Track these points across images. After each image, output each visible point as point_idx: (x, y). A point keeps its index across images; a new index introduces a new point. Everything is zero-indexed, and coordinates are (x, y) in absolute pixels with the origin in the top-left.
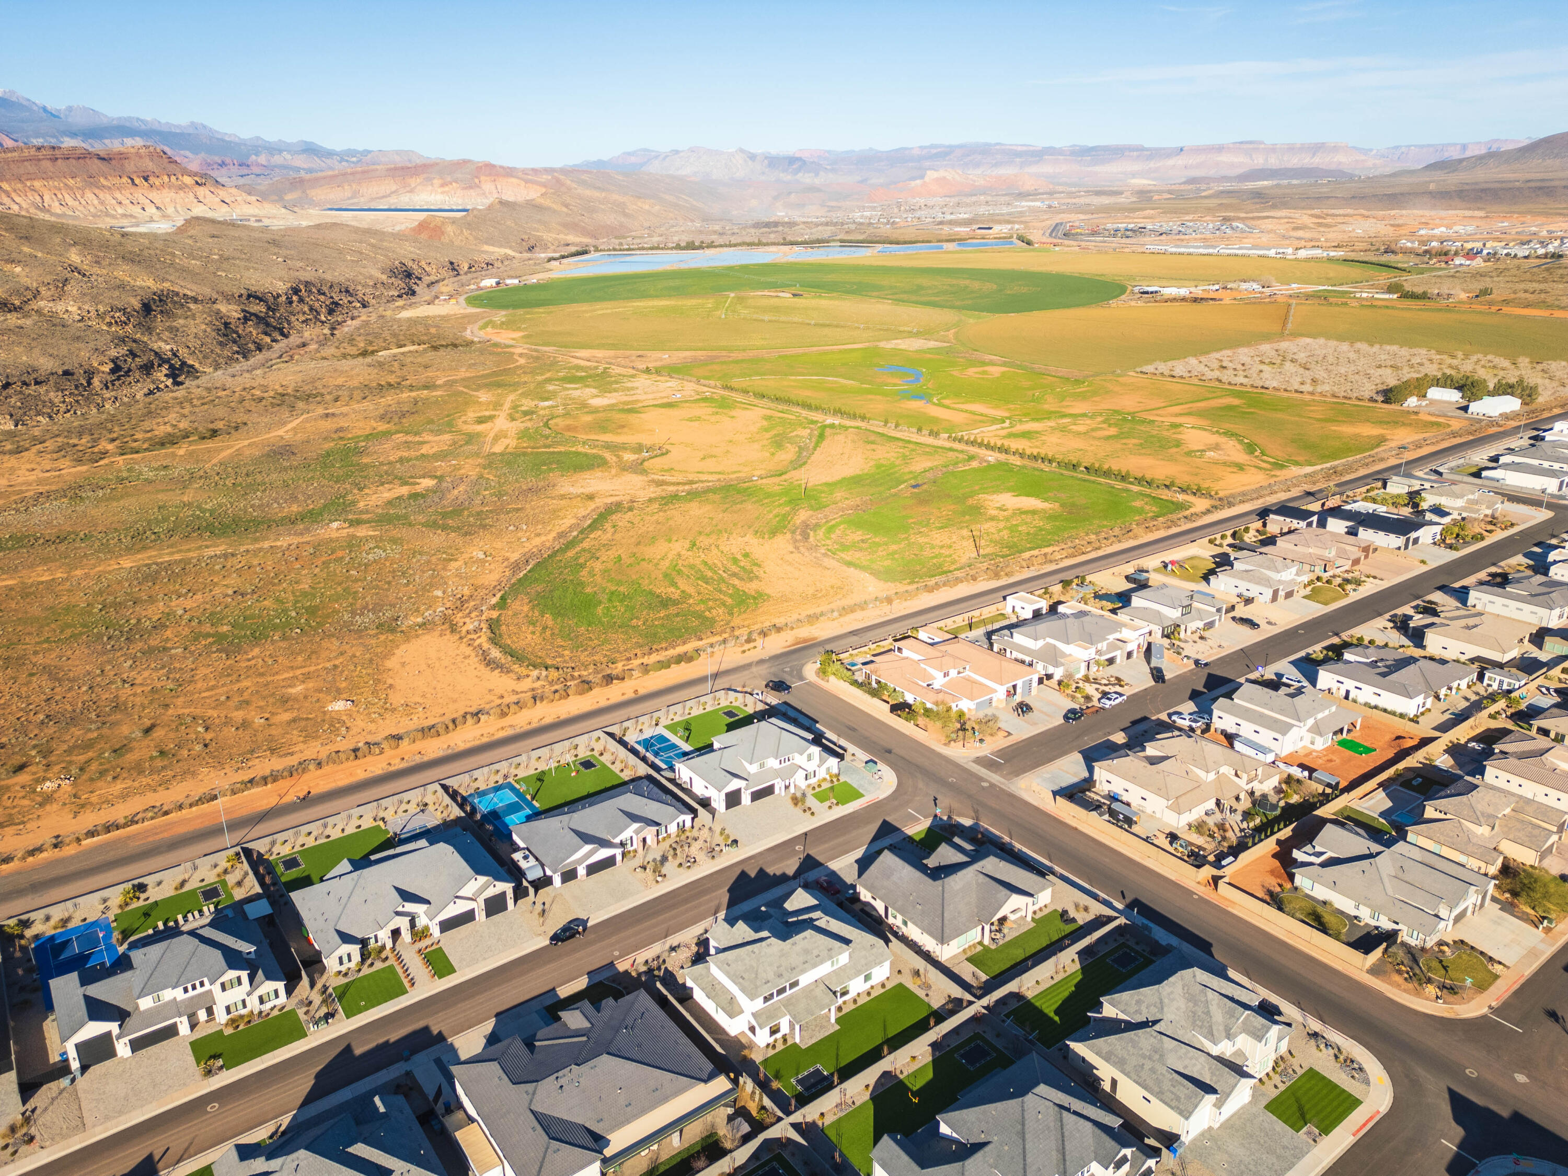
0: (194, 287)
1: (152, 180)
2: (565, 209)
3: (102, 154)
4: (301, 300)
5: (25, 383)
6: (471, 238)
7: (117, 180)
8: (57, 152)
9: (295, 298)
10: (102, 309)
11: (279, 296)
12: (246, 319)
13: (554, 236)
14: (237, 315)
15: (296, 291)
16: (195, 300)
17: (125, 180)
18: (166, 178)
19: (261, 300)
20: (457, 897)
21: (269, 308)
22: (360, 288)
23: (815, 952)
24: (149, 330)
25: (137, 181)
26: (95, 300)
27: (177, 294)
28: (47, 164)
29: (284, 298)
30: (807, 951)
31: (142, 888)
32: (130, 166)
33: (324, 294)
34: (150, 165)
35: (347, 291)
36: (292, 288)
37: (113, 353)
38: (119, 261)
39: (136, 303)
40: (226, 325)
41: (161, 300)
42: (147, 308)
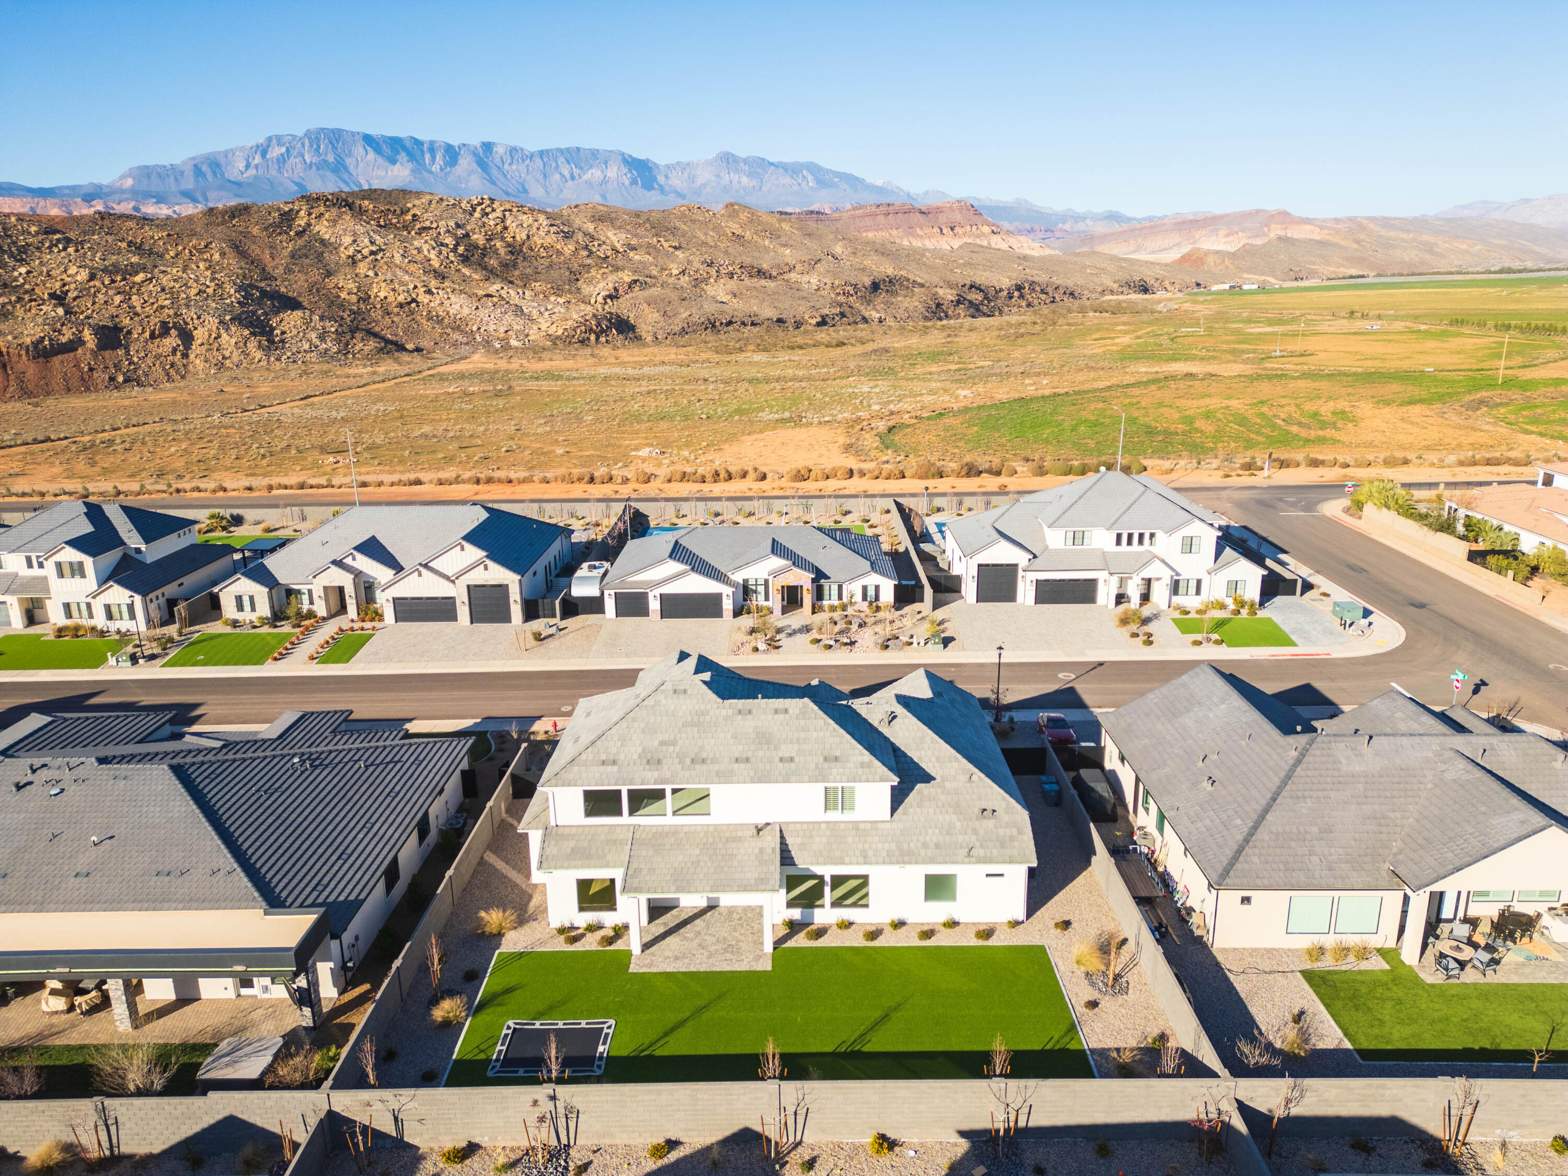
0: (925, 276)
1: (957, 229)
2: (1355, 246)
3: (924, 210)
4: (1022, 296)
5: (743, 324)
6: (1231, 267)
7: (928, 230)
8: (891, 208)
9: (1016, 294)
10: (837, 283)
11: (1001, 290)
12: (959, 302)
13: (1332, 269)
14: (950, 298)
15: (1019, 288)
16: (922, 286)
17: (936, 230)
18: (968, 228)
19: (981, 290)
20: (426, 566)
21: (986, 298)
22: (1086, 292)
23: (786, 750)
24: (869, 302)
25: (945, 231)
26: (835, 275)
27: (908, 280)
28: (881, 219)
29: (1005, 293)
30: (764, 739)
31: (238, 520)
32: (942, 218)
33: (1047, 293)
34: (958, 217)
35: (1072, 294)
36: (1016, 285)
37: (826, 311)
38: (872, 253)
39: (867, 281)
40: (938, 305)
41: (890, 282)
42: (875, 286)
